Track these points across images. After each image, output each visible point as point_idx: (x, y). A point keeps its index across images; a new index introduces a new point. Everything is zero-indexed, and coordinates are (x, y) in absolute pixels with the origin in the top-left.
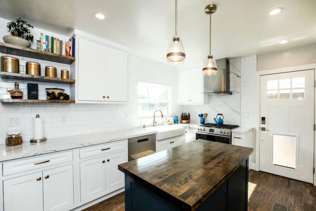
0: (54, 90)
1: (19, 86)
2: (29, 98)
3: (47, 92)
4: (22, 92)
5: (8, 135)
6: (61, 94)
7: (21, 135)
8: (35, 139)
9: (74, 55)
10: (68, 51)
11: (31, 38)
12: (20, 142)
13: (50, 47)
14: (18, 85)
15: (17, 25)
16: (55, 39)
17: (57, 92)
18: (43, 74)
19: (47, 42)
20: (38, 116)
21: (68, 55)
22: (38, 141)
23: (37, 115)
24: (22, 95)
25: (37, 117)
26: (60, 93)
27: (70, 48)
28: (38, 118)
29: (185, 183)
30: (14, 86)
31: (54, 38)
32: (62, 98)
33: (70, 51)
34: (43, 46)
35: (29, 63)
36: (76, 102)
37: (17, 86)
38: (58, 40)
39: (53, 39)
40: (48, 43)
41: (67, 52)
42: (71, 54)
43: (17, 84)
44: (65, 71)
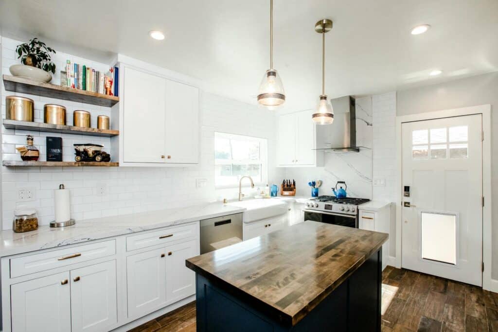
0: (87, 147)
1: (33, 141)
2: (49, 159)
3: (76, 150)
4: (37, 151)
5: (16, 216)
6: (97, 153)
7: (36, 216)
8: (58, 221)
9: (116, 94)
10: (108, 86)
11: (51, 68)
12: (35, 226)
13: (81, 81)
14: (32, 139)
15: (32, 48)
16: (88, 69)
17: (91, 150)
18: (70, 122)
19: (76, 74)
20: (62, 187)
21: (108, 93)
22: (62, 225)
23: (61, 185)
24: (39, 154)
25: (60, 188)
26: (96, 151)
27: (111, 82)
28: (62, 190)
29: (284, 285)
30: (27, 141)
31: (86, 67)
32: (99, 158)
33: (111, 86)
34: (70, 81)
35: (50, 106)
36: (120, 165)
37: (30, 141)
38: (93, 70)
39: (85, 69)
40: (78, 75)
41: (106, 88)
42: (113, 92)
43: (30, 138)
44: (103, 117)
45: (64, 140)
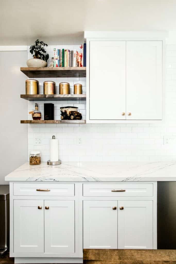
0: (66, 109)
1: (38, 107)
2: (45, 119)
3: (61, 111)
4: (40, 113)
7: (40, 156)
8: (51, 161)
9: (85, 65)
10: (79, 61)
11: (46, 58)
12: (38, 162)
13: (61, 61)
14: (38, 106)
15: (37, 47)
16: (66, 51)
17: (69, 111)
19: (59, 56)
20: (54, 137)
21: (79, 65)
22: (54, 164)
23: (53, 136)
24: (41, 115)
25: (53, 138)
26: (72, 112)
27: (81, 56)
28: (54, 140)
30: (35, 107)
31: (65, 50)
32: (72, 117)
33: (81, 60)
34: (55, 63)
35: (47, 82)
36: (87, 122)
37: (37, 107)
38: (69, 51)
40: (60, 58)
41: (78, 62)
42: (82, 64)
43: (37, 105)
44: (77, 85)
45: (55, 105)
